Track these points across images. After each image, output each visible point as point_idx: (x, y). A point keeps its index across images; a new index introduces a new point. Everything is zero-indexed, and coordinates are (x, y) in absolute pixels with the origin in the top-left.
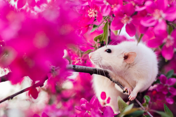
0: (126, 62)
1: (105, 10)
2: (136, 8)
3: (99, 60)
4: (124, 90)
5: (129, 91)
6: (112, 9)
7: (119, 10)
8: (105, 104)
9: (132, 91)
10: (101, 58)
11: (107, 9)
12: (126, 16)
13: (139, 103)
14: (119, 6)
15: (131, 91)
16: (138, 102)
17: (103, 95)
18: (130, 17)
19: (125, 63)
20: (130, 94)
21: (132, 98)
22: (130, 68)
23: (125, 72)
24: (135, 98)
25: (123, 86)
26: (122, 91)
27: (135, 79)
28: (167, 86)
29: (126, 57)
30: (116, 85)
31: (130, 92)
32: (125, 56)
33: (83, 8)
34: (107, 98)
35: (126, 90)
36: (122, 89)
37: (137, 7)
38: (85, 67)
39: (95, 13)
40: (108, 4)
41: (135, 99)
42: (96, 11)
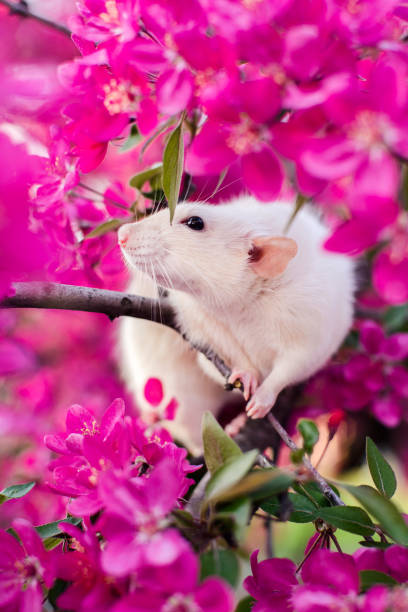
0: (256, 273)
1: (168, 88)
2: (288, 94)
3: (156, 254)
4: (231, 380)
5: (247, 386)
6: (195, 88)
7: (222, 95)
8: (157, 419)
9: (259, 384)
10: (167, 246)
11: (178, 87)
12: (246, 121)
13: (281, 431)
14: (222, 78)
15: (255, 384)
16: (276, 428)
17: (154, 390)
18: (261, 126)
19: (252, 277)
20: (250, 395)
21: (257, 411)
22: (265, 299)
23: (243, 309)
24: (268, 410)
25: (226, 363)
26: (222, 381)
27: (277, 345)
28: (381, 364)
29: (256, 255)
30: (202, 357)
31: (251, 388)
32: (255, 248)
33: (87, 73)
34: (165, 402)
35: (238, 380)
36: (224, 375)
37: (292, 89)
38: (90, 290)
39: (131, 97)
40: (181, 65)
41: (267, 416)
42: (135, 90)
